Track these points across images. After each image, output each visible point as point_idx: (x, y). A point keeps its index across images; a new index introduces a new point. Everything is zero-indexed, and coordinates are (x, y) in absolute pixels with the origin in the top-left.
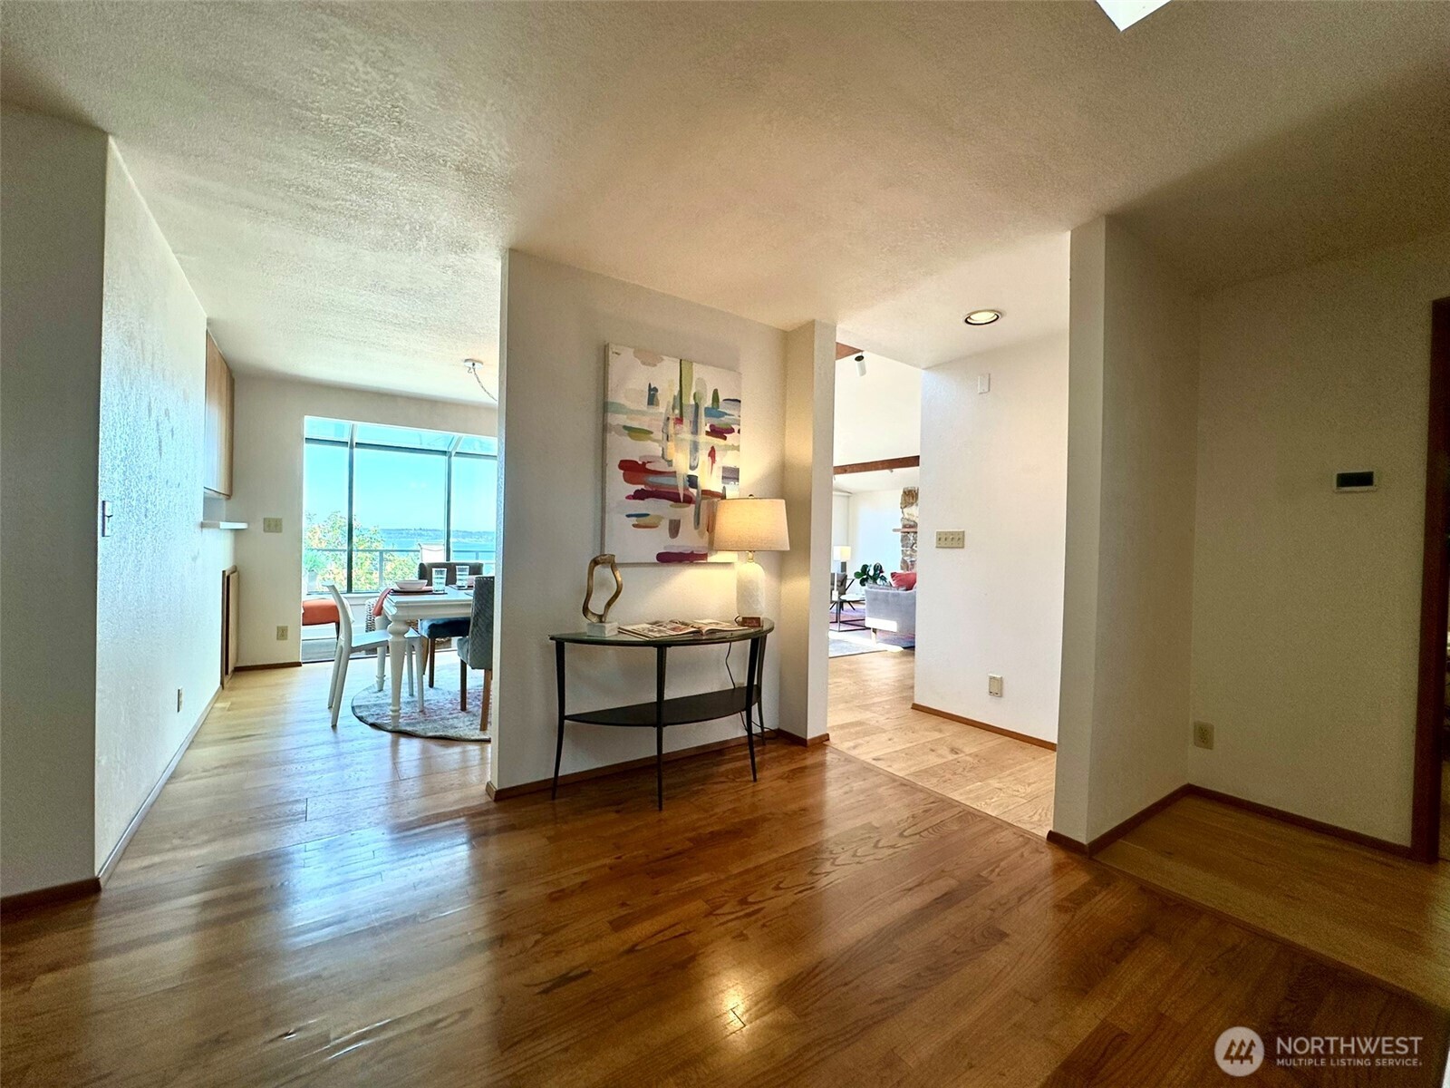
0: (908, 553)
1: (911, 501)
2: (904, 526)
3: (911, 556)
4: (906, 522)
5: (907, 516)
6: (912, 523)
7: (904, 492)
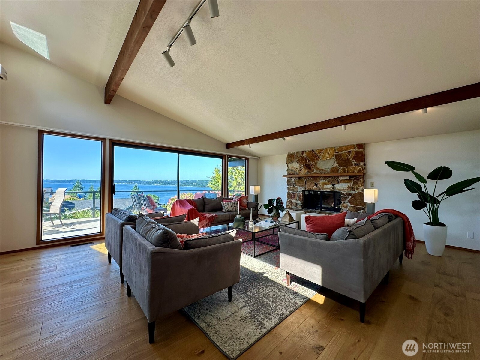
0: (291, 189)
1: (293, 159)
2: (289, 174)
3: (293, 190)
4: (290, 172)
5: (290, 168)
6: (293, 172)
7: (288, 155)
